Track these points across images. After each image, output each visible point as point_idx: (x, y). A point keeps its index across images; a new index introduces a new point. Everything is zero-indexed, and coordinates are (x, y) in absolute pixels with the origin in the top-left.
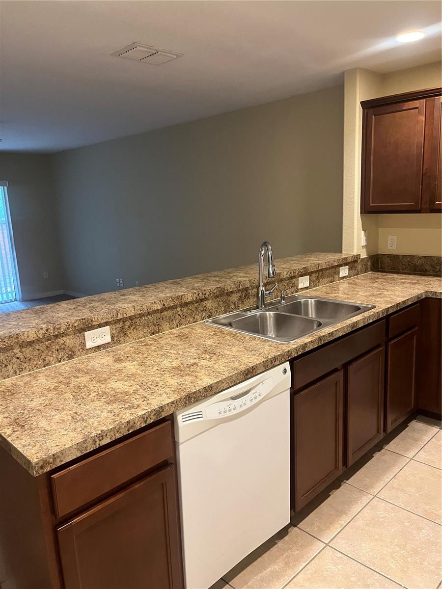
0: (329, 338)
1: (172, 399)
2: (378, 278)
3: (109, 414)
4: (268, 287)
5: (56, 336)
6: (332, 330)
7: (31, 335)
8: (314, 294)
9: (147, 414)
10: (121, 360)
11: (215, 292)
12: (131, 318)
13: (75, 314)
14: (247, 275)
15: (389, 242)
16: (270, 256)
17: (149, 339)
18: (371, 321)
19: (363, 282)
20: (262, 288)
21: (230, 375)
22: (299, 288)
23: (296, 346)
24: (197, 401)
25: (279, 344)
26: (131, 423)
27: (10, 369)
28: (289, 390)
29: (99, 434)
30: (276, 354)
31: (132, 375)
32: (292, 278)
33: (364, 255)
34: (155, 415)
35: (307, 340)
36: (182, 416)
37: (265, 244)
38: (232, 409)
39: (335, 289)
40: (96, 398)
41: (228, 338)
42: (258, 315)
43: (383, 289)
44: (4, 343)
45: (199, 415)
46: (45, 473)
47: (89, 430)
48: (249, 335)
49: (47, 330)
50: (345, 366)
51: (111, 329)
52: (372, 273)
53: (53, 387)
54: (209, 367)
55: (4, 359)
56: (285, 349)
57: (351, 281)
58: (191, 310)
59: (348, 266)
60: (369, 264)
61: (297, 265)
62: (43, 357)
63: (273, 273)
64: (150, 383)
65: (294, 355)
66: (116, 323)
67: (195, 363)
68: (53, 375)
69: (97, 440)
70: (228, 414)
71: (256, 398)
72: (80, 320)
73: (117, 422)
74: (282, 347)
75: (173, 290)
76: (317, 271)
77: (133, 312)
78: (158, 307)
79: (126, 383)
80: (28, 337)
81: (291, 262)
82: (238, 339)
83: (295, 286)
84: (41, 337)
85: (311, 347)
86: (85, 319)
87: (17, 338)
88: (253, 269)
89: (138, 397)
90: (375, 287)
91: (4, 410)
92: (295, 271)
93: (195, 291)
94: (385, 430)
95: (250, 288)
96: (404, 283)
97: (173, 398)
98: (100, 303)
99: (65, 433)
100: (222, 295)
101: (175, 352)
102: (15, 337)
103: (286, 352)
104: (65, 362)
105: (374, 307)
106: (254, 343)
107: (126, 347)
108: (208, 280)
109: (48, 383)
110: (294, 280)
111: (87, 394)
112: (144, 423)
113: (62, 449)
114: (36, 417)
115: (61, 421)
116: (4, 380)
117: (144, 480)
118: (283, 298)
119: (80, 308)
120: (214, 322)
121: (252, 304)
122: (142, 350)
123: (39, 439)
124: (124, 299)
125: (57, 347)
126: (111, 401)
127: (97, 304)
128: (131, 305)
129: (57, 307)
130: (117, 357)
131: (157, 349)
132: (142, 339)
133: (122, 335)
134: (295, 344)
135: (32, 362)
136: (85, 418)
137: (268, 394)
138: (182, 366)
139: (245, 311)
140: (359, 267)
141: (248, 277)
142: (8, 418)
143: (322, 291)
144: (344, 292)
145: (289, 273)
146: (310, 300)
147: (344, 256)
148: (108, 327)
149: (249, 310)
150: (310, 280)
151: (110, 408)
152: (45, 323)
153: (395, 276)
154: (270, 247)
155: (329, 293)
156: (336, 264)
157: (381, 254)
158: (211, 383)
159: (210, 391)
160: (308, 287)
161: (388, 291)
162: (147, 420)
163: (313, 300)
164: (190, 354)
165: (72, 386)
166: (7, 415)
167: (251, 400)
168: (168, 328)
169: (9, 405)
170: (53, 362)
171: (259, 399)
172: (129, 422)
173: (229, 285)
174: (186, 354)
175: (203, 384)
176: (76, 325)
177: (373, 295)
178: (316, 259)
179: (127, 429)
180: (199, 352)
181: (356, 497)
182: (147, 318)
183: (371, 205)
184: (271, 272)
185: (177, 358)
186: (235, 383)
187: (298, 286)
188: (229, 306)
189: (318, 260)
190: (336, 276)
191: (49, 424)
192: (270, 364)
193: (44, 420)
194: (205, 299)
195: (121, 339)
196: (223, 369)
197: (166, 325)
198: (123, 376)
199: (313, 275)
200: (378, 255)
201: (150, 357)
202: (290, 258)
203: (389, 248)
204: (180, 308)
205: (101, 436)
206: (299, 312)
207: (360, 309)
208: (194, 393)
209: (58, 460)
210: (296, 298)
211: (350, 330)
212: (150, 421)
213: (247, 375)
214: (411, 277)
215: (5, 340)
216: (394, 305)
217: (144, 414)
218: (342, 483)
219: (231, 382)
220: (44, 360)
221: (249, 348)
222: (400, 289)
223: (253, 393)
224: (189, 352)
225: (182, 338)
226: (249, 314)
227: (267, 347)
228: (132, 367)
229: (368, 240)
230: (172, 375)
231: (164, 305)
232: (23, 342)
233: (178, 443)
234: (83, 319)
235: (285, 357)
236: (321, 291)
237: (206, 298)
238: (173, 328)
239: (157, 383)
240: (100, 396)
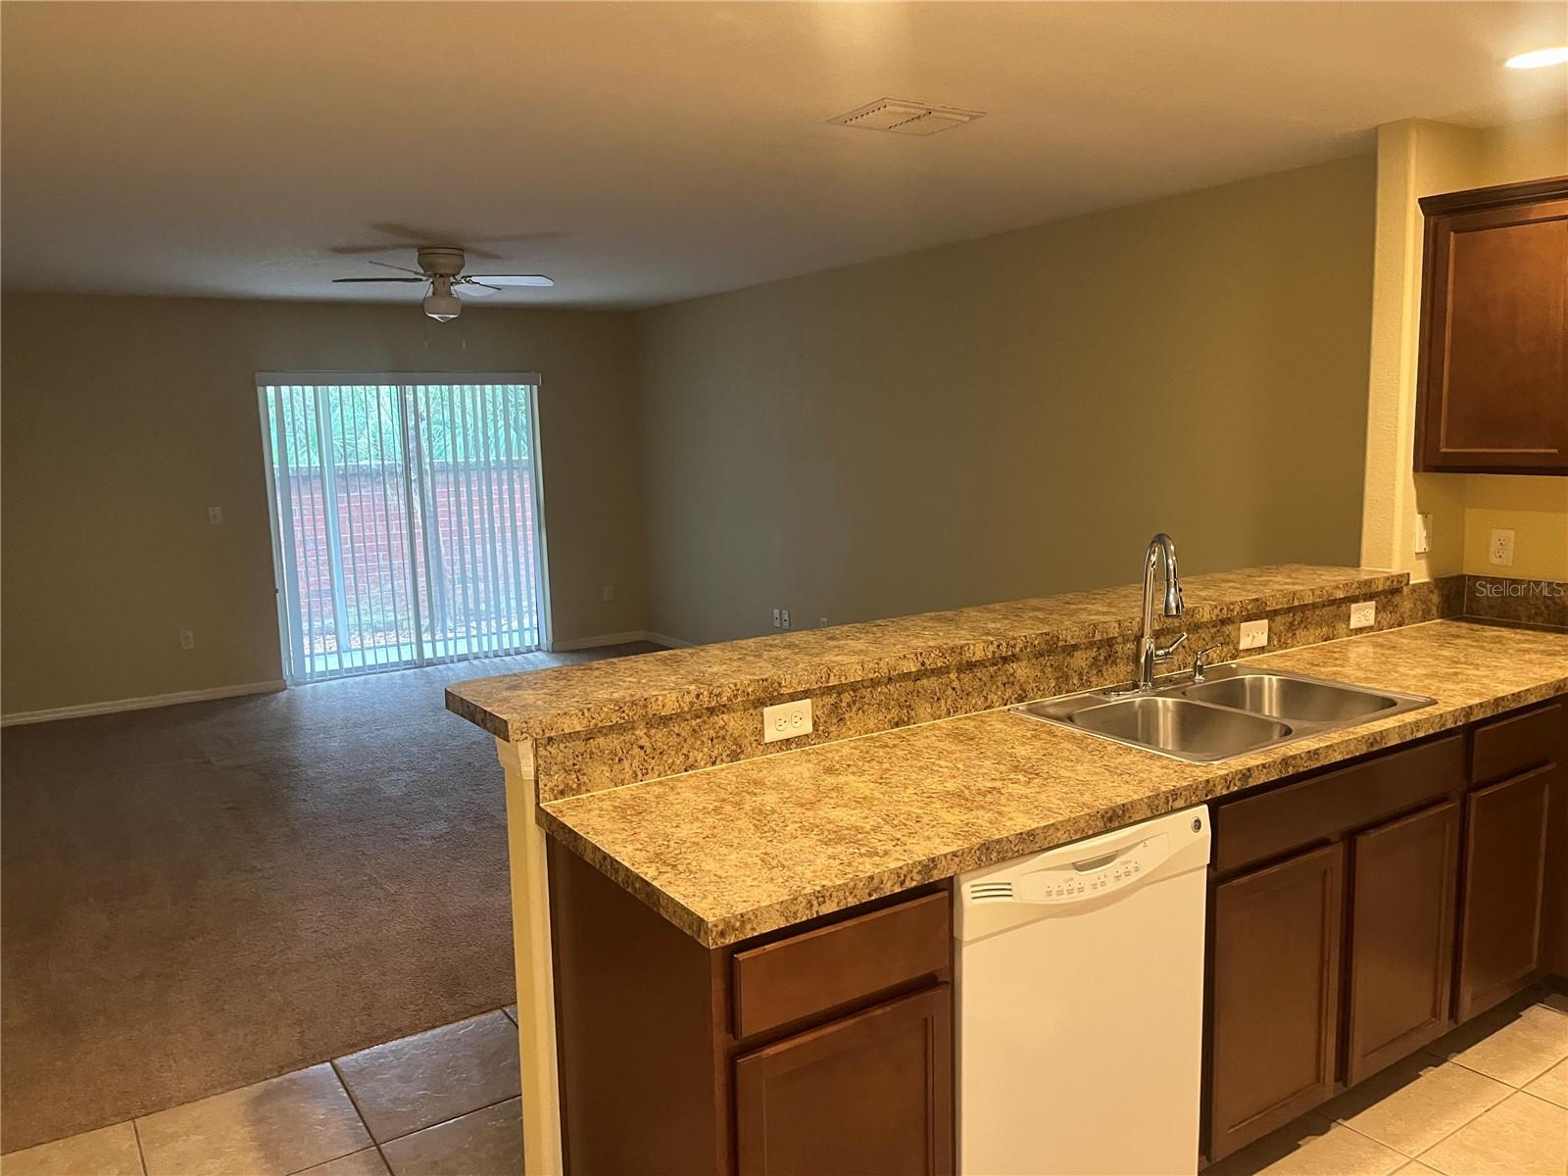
0: (1308, 763)
1: (954, 848)
2: (1457, 637)
3: (832, 861)
4: (1162, 639)
5: (711, 711)
6: (1317, 746)
7: (669, 704)
8: (1277, 664)
9: (905, 869)
10: (836, 770)
11: (1036, 642)
12: (854, 687)
13: (744, 668)
14: (1113, 610)
15: (1494, 546)
16: (1172, 567)
17: (889, 735)
18: (1421, 734)
19: (1414, 644)
20: (1148, 644)
21: (1073, 816)
22: (1241, 647)
23: (1226, 772)
24: (1004, 859)
25: (1186, 766)
26: (876, 881)
27: (627, 769)
28: (1205, 870)
29: (819, 892)
30: (1178, 785)
31: (863, 798)
32: (1223, 622)
33: (1420, 576)
34: (919, 872)
35: (1255, 761)
36: (972, 886)
37: (1160, 539)
38: (1076, 891)
39: (1337, 655)
40: (799, 832)
41: (1065, 745)
42: (1137, 704)
43: (1465, 663)
44: (623, 715)
45: (1005, 890)
46: (726, 947)
47: (798, 884)
48: (1115, 744)
49: (698, 696)
50: (1351, 837)
51: (814, 707)
52: (1441, 624)
53: (711, 807)
54: (1027, 797)
55: (618, 747)
56: (1201, 777)
57: (1380, 640)
58: (980, 679)
59: (1374, 602)
60: (1435, 598)
61: (1237, 593)
62: (685, 751)
63: (1177, 607)
64: (905, 816)
65: (1221, 791)
66: (823, 694)
67: (995, 788)
68: (706, 787)
69: (815, 903)
70: (1065, 899)
71: (1128, 874)
72: (758, 681)
73: (851, 876)
74: (1194, 771)
75: (941, 634)
76: (1289, 610)
77: (860, 673)
78: (912, 667)
79: (854, 812)
80: (664, 706)
81: (1223, 585)
82: (1089, 749)
83: (1230, 642)
84: (686, 709)
85: (1260, 779)
86: (766, 680)
87: (645, 706)
88: (1126, 596)
89: (883, 838)
90: (1446, 657)
91: (632, 838)
92: (1232, 607)
93: (991, 638)
94: (1453, 1013)
95: (1120, 640)
96: (1526, 651)
97: (955, 845)
98: (788, 651)
99: (755, 883)
100: (1052, 649)
101: (950, 765)
102: (641, 703)
103: (1201, 783)
104: (724, 765)
105: (1434, 702)
106: (1128, 759)
107: (842, 747)
108: (1016, 616)
109: (700, 800)
110: (1229, 629)
111: (781, 825)
112: (898, 884)
113: (755, 907)
114: (694, 855)
115: (741, 865)
116: (615, 789)
117: (893, 1003)
118: (1200, 670)
119: (748, 658)
120: (1031, 711)
121: (1122, 677)
122: (876, 754)
123: (708, 888)
124: (838, 647)
125: (712, 733)
126: (830, 840)
127: (783, 653)
128: (854, 659)
129: (702, 654)
130: (827, 764)
131: (909, 756)
132: (874, 735)
133: (835, 721)
134: (1222, 768)
135: (665, 758)
136: (786, 863)
137: (1156, 869)
138: (966, 792)
139: (1105, 692)
140: (1407, 606)
141: (1113, 613)
142: (644, 852)
143: (1302, 658)
144: (1358, 665)
145: (1216, 611)
146: (1266, 677)
147: (1364, 577)
148: (809, 701)
149: (1117, 690)
150: (1269, 630)
151: (830, 850)
152: (691, 683)
153: (1506, 633)
154: (1172, 547)
155: (1318, 665)
156: (1340, 594)
157: (1470, 576)
158: (1033, 827)
159: (1030, 844)
160: (1263, 647)
161: (1477, 667)
162: (904, 881)
163: (1274, 678)
164: (981, 771)
165: (748, 808)
166: (640, 847)
167: (1118, 878)
168: (928, 717)
169: (638, 830)
170: (702, 763)
171: (1134, 877)
172: (871, 878)
173: (1069, 630)
174: (973, 771)
175: (1015, 828)
176: (750, 690)
177: (1433, 676)
178: (1289, 580)
179: (867, 891)
180: (1001, 768)
181: (1364, 1155)
182: (886, 690)
183: (1444, 450)
184: (1173, 605)
185: (955, 777)
186: (1084, 835)
187: (1238, 643)
188: (1067, 678)
189: (1294, 584)
190: (1341, 626)
191: (721, 867)
192: (1162, 805)
193: (710, 860)
194: (1014, 658)
195: (833, 729)
196: (1057, 804)
197: (924, 709)
198: (845, 798)
199: (1278, 619)
200: (1462, 577)
201: (897, 769)
202: (1222, 576)
203: (1495, 561)
204: (956, 675)
205: (822, 896)
206: (1238, 703)
207: (1395, 704)
208: (999, 841)
209: (748, 927)
210: (1232, 671)
211: (1364, 749)
212: (910, 884)
213: (1110, 820)
214: (1551, 637)
215: (625, 708)
216: (1489, 702)
217: (901, 868)
218: (1333, 1124)
219: (1076, 832)
220: (687, 756)
221: (1116, 768)
222: (1512, 665)
223: (1123, 863)
224: (980, 767)
225: (961, 738)
226: (1114, 699)
227: (1159, 772)
228: (861, 785)
229: (1432, 537)
230: (946, 805)
231: (923, 664)
232: (654, 715)
233: (961, 941)
234: (763, 680)
235: (1198, 793)
236: (1299, 660)
237: (1014, 656)
238: (939, 718)
239: (917, 817)
240: (807, 830)
